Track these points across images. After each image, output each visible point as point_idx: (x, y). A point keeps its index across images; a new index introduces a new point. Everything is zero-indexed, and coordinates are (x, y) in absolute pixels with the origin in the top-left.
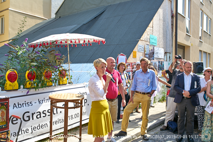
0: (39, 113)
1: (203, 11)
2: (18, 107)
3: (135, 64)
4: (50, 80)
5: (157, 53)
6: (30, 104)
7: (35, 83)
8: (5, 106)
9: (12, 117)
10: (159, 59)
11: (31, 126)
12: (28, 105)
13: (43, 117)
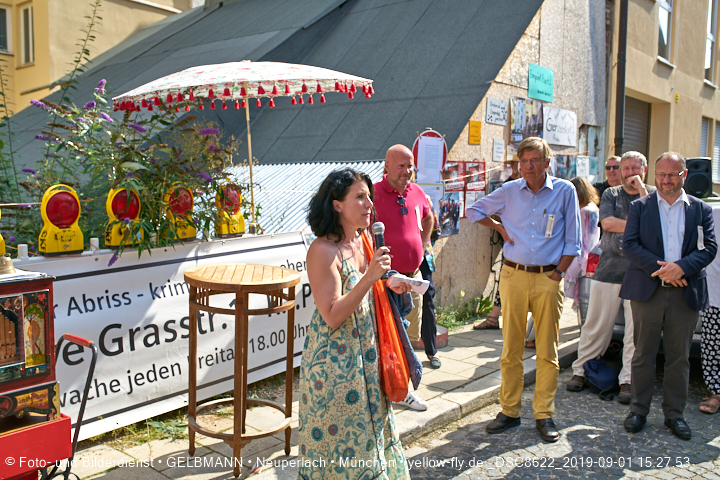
0: (152, 330)
2: (83, 309)
3: (476, 165)
4: (188, 221)
5: (553, 128)
6: (122, 298)
7: (137, 230)
8: (41, 303)
9: (65, 342)
10: (559, 148)
11: (129, 372)
12: (117, 303)
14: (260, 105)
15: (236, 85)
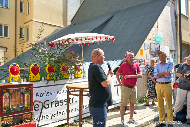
0: (57, 102)
2: (40, 96)
3: (142, 60)
4: (67, 73)
6: (49, 93)
7: (54, 75)
8: (30, 90)
9: (36, 103)
11: (51, 113)
12: (48, 95)
13: (61, 105)
14: (85, 45)
15: (79, 40)
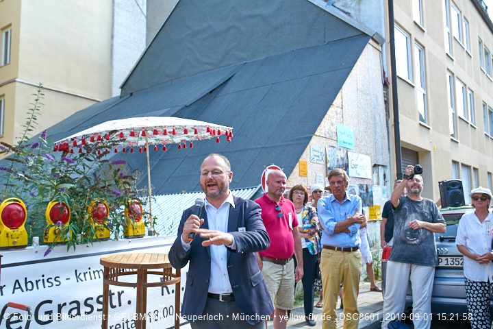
0: (75, 305)
1: (453, 74)
2: (24, 289)
4: (104, 225)
5: (356, 166)
6: (54, 281)
7: (67, 231)
10: (360, 180)
12: (50, 285)
14: (156, 149)
15: (140, 136)
